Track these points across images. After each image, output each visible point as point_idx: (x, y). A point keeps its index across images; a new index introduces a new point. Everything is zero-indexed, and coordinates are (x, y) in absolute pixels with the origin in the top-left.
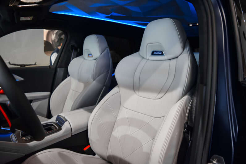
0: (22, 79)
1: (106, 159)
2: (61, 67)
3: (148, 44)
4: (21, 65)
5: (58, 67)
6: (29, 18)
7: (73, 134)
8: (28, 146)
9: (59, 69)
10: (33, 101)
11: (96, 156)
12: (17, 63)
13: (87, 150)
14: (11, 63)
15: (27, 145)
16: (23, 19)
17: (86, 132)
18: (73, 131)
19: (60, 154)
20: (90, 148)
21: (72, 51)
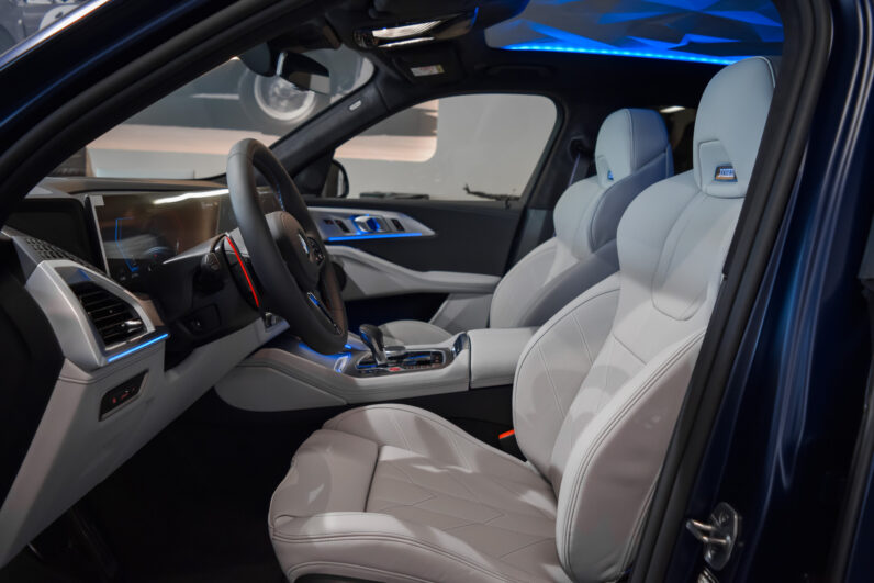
0: (429, 232)
1: (546, 474)
2: (538, 207)
3: (701, 143)
4: (499, 198)
5: (533, 208)
6: (434, 70)
7: (473, 386)
8: (355, 385)
9: (532, 213)
10: (451, 295)
11: (528, 463)
12: (488, 192)
13: (504, 439)
14: (472, 189)
15: (354, 382)
16: (418, 72)
17: (507, 390)
18: (473, 377)
19: (420, 423)
20: (513, 438)
21: (575, 159)
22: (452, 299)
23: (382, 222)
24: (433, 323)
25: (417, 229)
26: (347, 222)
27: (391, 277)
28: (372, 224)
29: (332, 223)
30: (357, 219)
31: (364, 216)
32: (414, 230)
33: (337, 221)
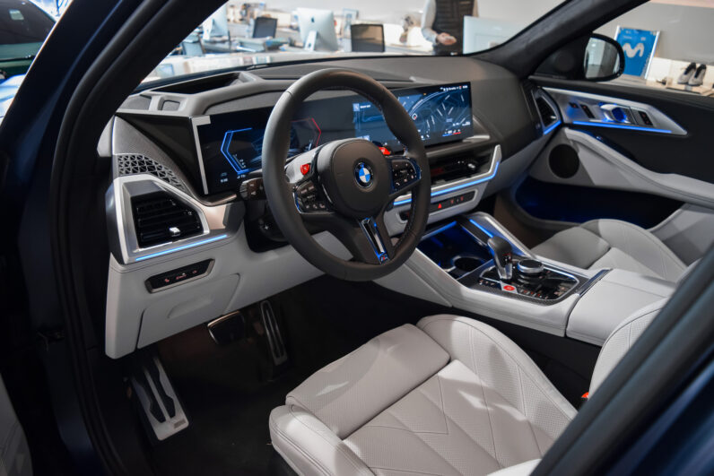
0: (684, 132)
10: (688, 205)
18: (569, 326)
22: (686, 209)
23: (629, 112)
24: (652, 232)
25: (665, 124)
26: (593, 109)
27: (622, 173)
28: (618, 113)
29: (577, 107)
30: (604, 107)
31: (612, 103)
32: (661, 126)
33: (582, 106)
